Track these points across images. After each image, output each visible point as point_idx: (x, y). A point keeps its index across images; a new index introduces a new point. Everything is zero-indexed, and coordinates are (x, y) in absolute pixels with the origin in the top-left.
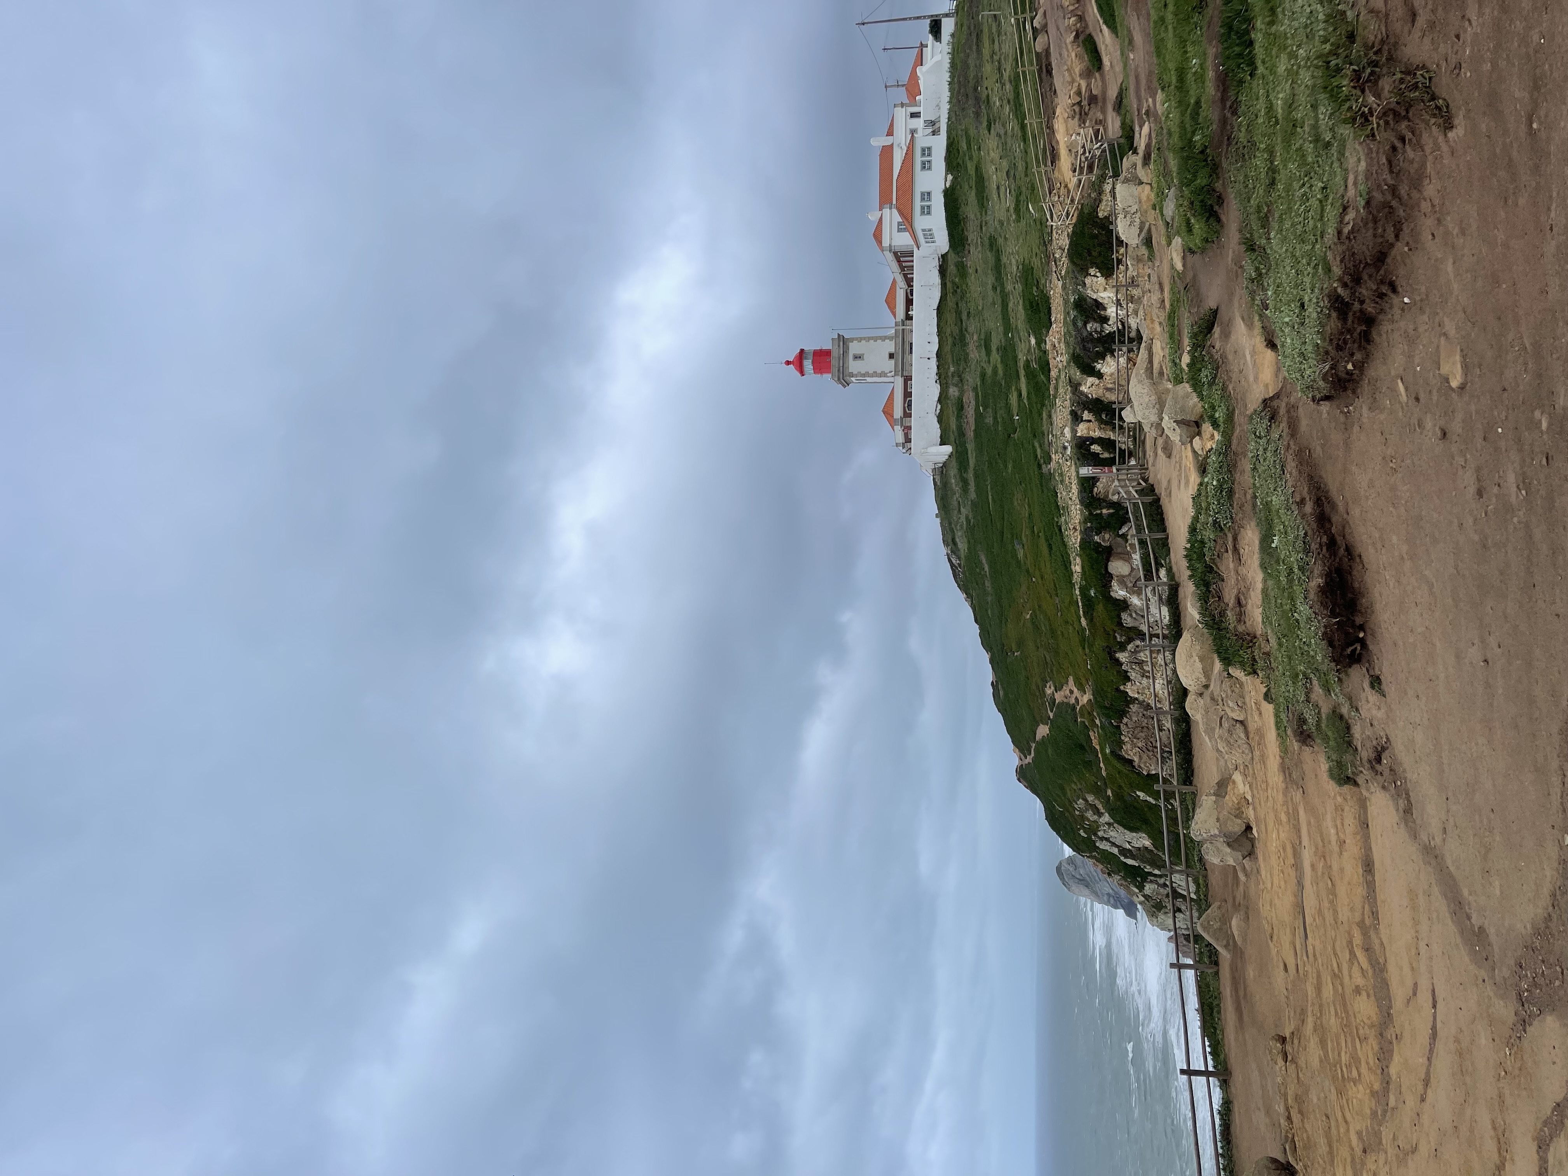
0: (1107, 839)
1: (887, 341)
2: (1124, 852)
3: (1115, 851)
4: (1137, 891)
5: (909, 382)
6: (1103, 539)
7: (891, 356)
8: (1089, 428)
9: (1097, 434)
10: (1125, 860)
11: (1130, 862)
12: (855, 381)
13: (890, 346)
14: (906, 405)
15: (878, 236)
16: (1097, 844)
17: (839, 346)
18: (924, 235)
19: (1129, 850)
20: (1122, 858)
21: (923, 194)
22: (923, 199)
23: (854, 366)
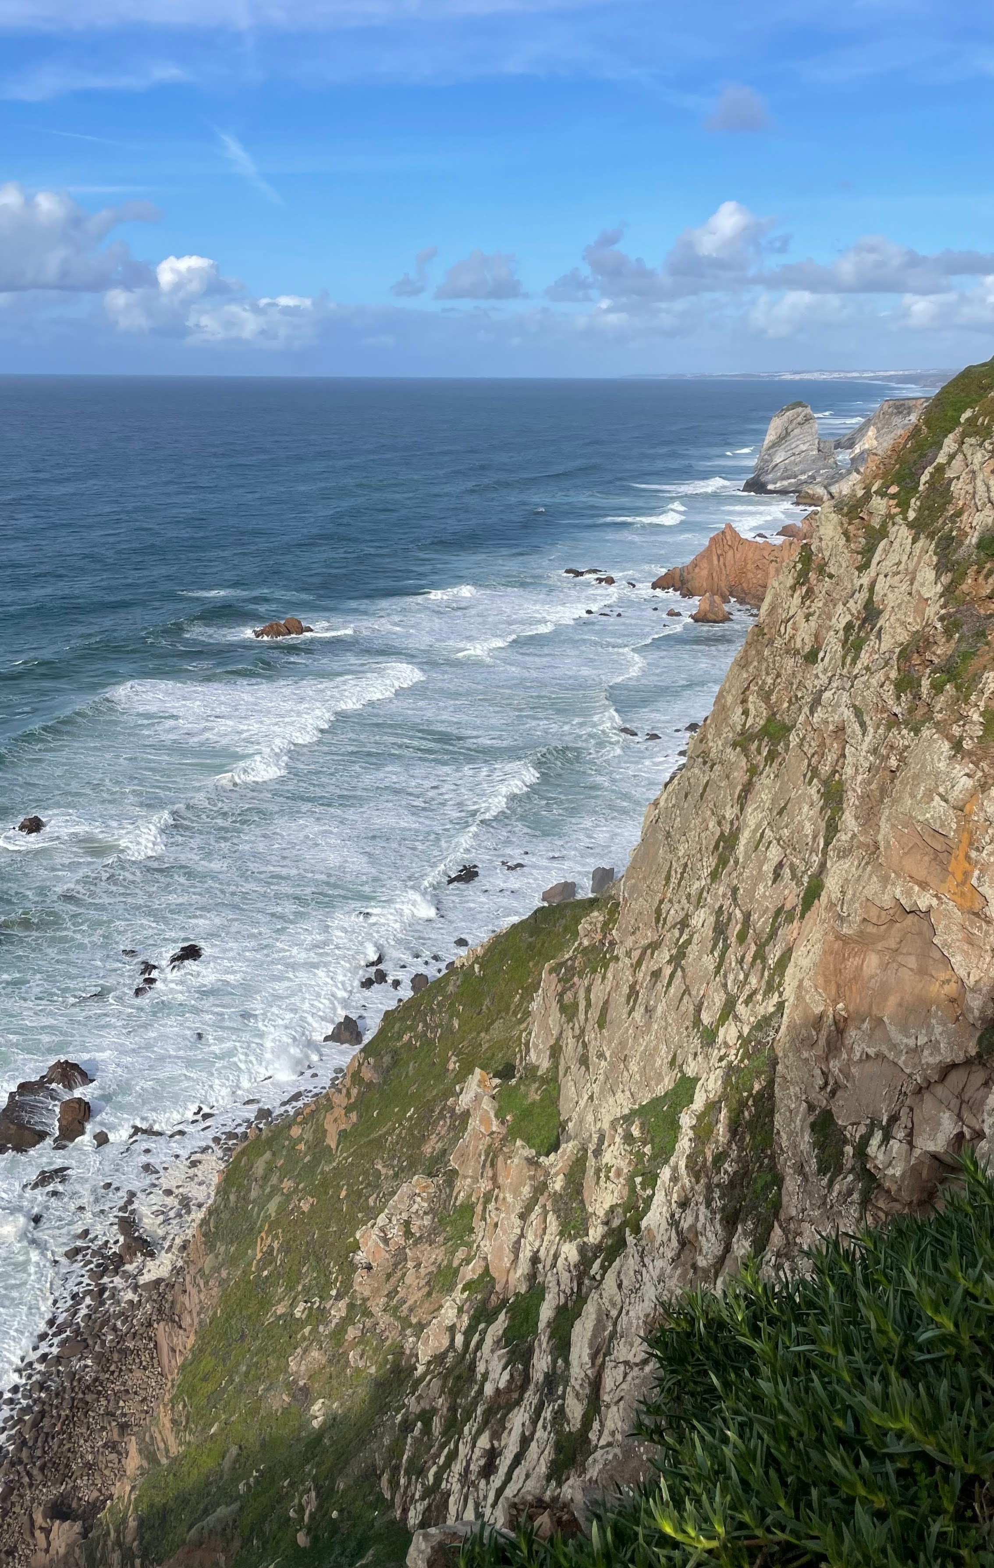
0: (959, 450)
2: (940, 469)
3: (941, 459)
4: (874, 489)
10: (926, 472)
11: (924, 478)
16: (951, 436)
20: (930, 469)
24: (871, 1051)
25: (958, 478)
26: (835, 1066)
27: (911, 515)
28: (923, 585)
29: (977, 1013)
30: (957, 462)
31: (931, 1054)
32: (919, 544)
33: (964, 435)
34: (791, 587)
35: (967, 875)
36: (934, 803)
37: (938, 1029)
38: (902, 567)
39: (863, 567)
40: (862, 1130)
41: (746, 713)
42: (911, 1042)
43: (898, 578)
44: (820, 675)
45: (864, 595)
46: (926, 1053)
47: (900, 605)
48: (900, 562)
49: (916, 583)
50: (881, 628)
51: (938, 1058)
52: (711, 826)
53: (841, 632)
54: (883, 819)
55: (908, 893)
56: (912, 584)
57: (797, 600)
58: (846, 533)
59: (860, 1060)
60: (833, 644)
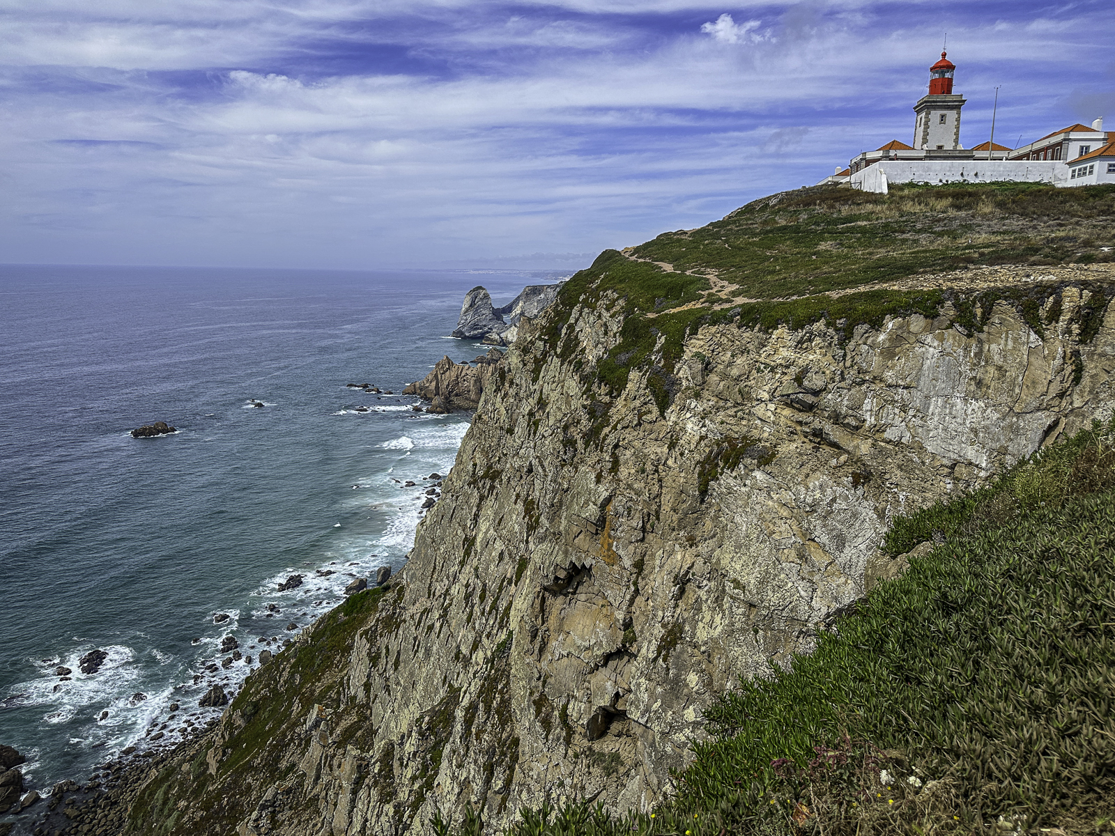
0: (581, 315)
1: (954, 144)
2: (571, 328)
3: (572, 321)
6: (948, 310)
7: (940, 147)
8: (1072, 298)
9: (1066, 305)
10: (564, 327)
11: (564, 331)
12: (919, 117)
13: (949, 146)
15: (1078, 128)
16: (575, 308)
17: (955, 101)
18: (1085, 168)
19: (574, 330)
20: (566, 326)
23: (935, 115)
24: (565, 653)
25: (582, 331)
26: (544, 664)
27: (559, 351)
28: (568, 388)
29: (621, 622)
30: (581, 323)
31: (598, 650)
32: (565, 366)
33: (582, 308)
34: (495, 391)
35: (610, 545)
36: (589, 507)
37: (601, 634)
38: (556, 379)
39: (535, 380)
40: (564, 700)
41: (475, 465)
42: (587, 644)
43: (555, 384)
44: (517, 440)
45: (537, 396)
46: (595, 649)
47: (557, 400)
48: (555, 376)
49: (565, 388)
50: (548, 413)
51: (602, 651)
52: (459, 533)
53: (527, 417)
54: (563, 518)
55: (579, 559)
56: (562, 388)
57: (499, 399)
58: (523, 361)
59: (558, 659)
60: (522, 422)
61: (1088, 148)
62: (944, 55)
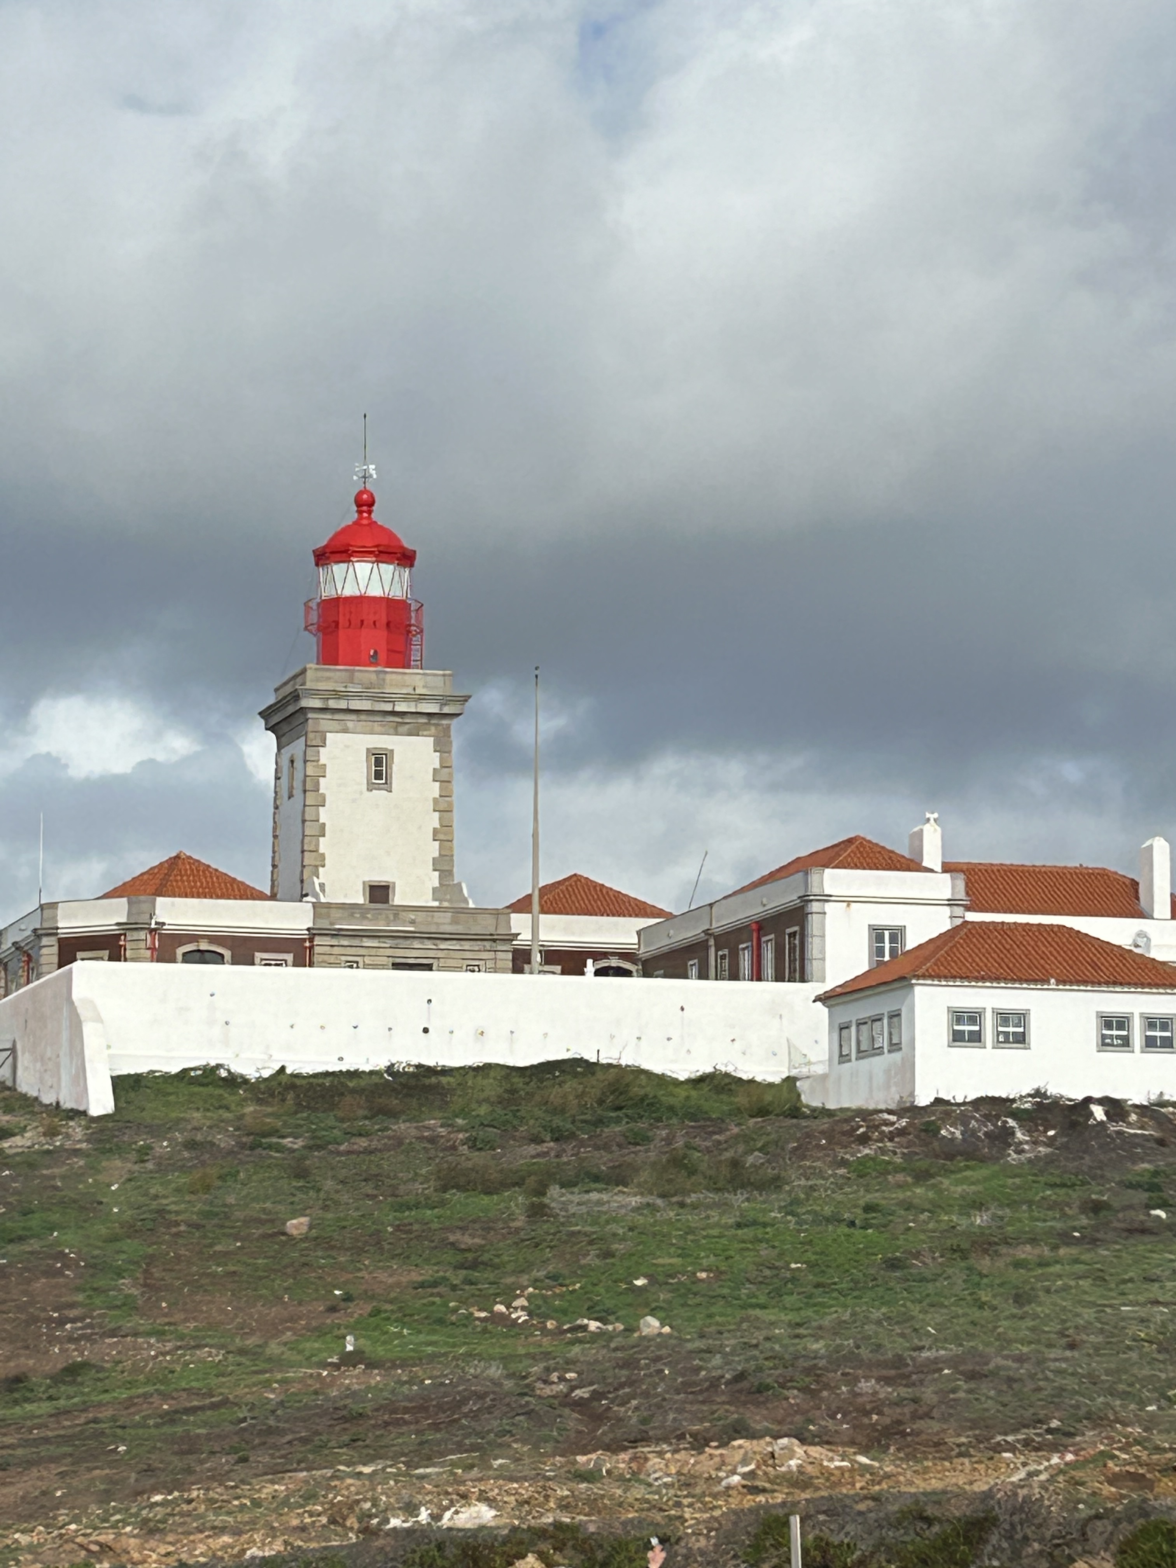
1: (437, 878)
5: (290, 957)
7: (380, 893)
12: (287, 752)
13: (414, 886)
14: (204, 946)
15: (854, 852)
17: (422, 698)
21: (1022, 1017)
22: (1003, 1017)
23: (347, 751)
61: (897, 934)
62: (365, 503)
